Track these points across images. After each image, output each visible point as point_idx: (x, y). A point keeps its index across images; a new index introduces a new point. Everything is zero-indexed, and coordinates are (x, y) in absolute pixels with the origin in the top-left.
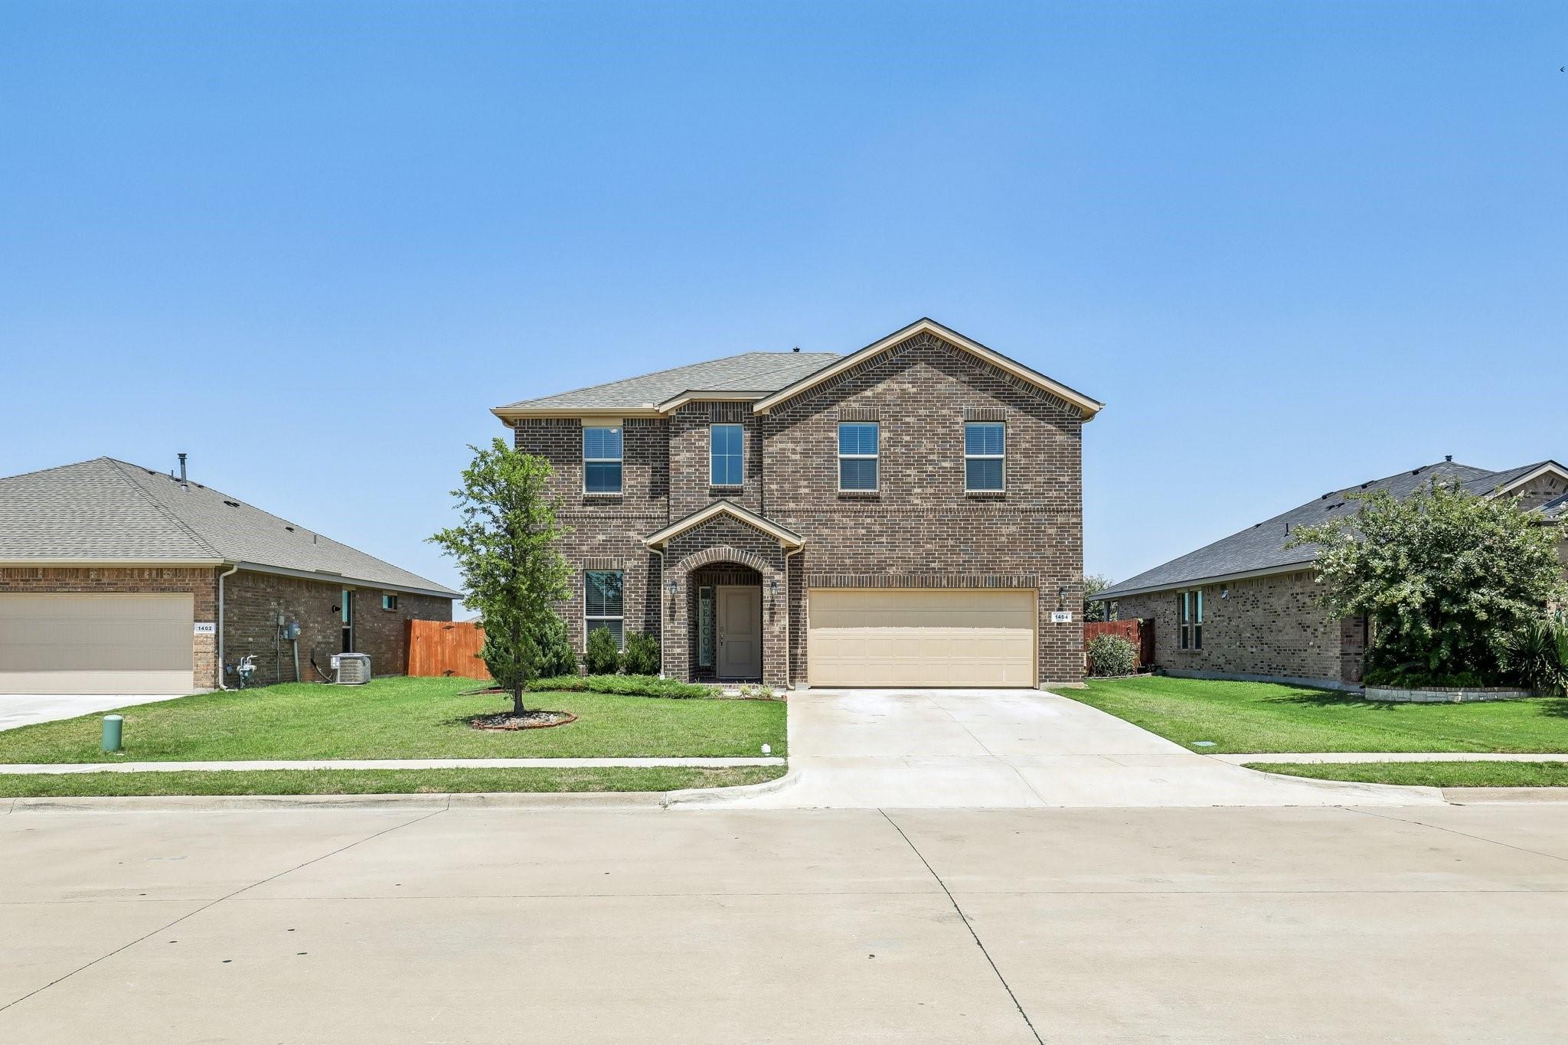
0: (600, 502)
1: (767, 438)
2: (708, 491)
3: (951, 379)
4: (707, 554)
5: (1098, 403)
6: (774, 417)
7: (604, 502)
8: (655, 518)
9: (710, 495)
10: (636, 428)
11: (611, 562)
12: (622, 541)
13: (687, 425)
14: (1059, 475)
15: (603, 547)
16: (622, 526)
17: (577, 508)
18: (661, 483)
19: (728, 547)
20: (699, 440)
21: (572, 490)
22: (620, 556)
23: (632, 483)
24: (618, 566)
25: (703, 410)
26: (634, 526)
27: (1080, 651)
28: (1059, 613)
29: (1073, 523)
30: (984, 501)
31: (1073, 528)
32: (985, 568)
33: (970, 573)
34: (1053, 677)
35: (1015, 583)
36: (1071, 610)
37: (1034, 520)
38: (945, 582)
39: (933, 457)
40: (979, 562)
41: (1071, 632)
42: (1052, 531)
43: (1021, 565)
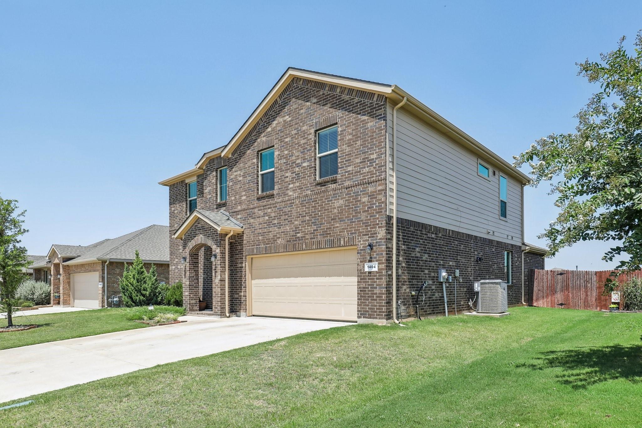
1: (231, 171)
2: (215, 206)
3: (308, 104)
4: (195, 241)
6: (233, 158)
9: (216, 208)
13: (209, 173)
19: (201, 236)
20: (212, 179)
25: (214, 163)
27: (383, 294)
28: (370, 264)
29: (379, 191)
30: (325, 185)
31: (379, 194)
32: (325, 234)
33: (317, 238)
34: (366, 314)
35: (342, 243)
36: (377, 261)
37: (354, 193)
38: (304, 246)
39: (299, 161)
40: (322, 229)
41: (377, 279)
42: (365, 199)
43: (346, 229)
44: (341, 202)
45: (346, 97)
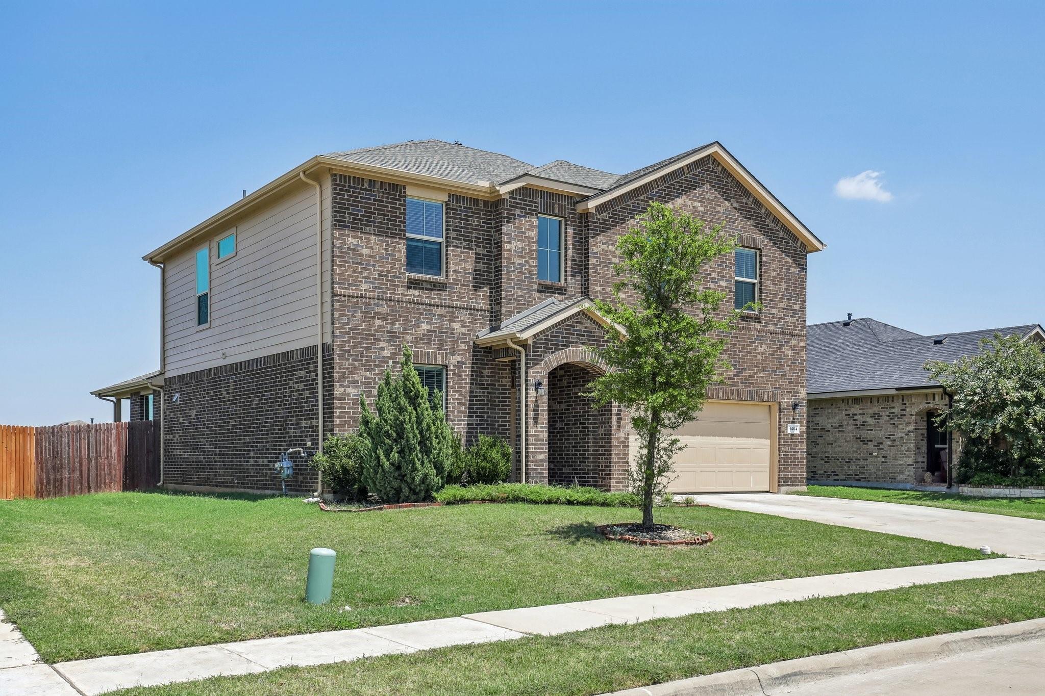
0: (425, 285)
1: (593, 237)
2: (536, 287)
3: (727, 203)
4: (566, 354)
5: (822, 244)
6: (598, 217)
7: (429, 286)
8: (478, 310)
9: (539, 291)
10: (461, 207)
11: (436, 356)
12: (447, 333)
13: (518, 212)
14: (793, 303)
15: (426, 338)
16: (445, 316)
17: (402, 290)
18: (484, 271)
19: (584, 348)
20: (529, 230)
21: (396, 268)
22: (444, 349)
23: (457, 268)
24: (442, 361)
25: (533, 198)
26: (457, 317)
27: (804, 459)
28: (793, 425)
29: (801, 347)
30: (747, 321)
31: (802, 351)
32: (747, 383)
33: (738, 386)
34: (788, 482)
35: (766, 397)
36: (799, 423)
37: (778, 341)
38: (721, 394)
39: (714, 275)
40: (744, 376)
41: (799, 442)
42: (789, 352)
43: (770, 381)
44: (765, 348)
45: (769, 221)
